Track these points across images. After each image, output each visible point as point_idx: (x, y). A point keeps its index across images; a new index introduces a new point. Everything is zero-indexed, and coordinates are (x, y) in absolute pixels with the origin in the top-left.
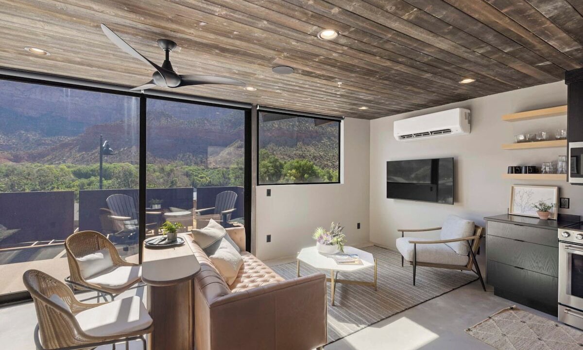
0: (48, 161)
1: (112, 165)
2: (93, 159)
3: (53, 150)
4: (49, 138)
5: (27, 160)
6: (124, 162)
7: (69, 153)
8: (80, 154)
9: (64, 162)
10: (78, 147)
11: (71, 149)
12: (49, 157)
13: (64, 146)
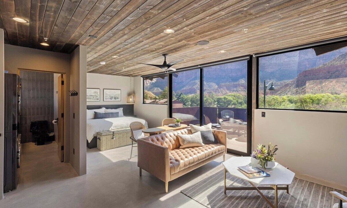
0: (279, 94)
1: (315, 95)
2: (303, 92)
3: (281, 88)
4: (280, 82)
5: (270, 94)
6: (325, 93)
7: (289, 89)
8: (295, 89)
9: (287, 94)
10: (294, 85)
11: (290, 87)
12: (279, 92)
13: (287, 85)
